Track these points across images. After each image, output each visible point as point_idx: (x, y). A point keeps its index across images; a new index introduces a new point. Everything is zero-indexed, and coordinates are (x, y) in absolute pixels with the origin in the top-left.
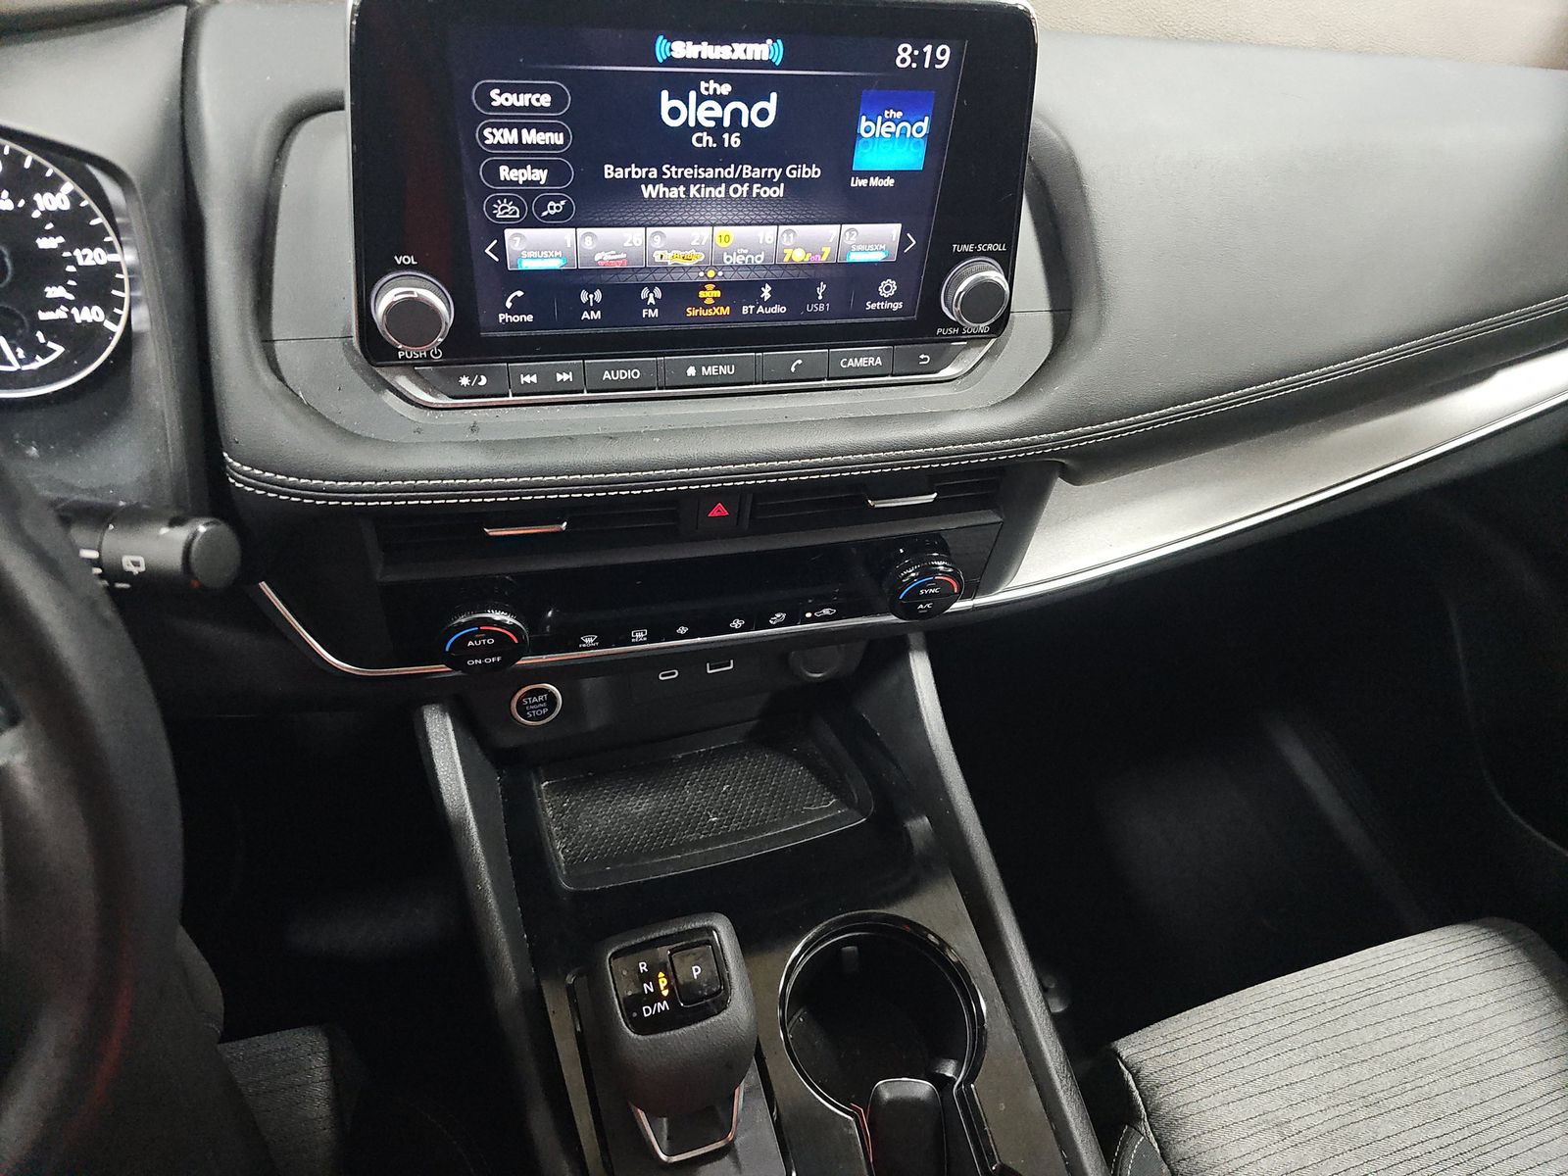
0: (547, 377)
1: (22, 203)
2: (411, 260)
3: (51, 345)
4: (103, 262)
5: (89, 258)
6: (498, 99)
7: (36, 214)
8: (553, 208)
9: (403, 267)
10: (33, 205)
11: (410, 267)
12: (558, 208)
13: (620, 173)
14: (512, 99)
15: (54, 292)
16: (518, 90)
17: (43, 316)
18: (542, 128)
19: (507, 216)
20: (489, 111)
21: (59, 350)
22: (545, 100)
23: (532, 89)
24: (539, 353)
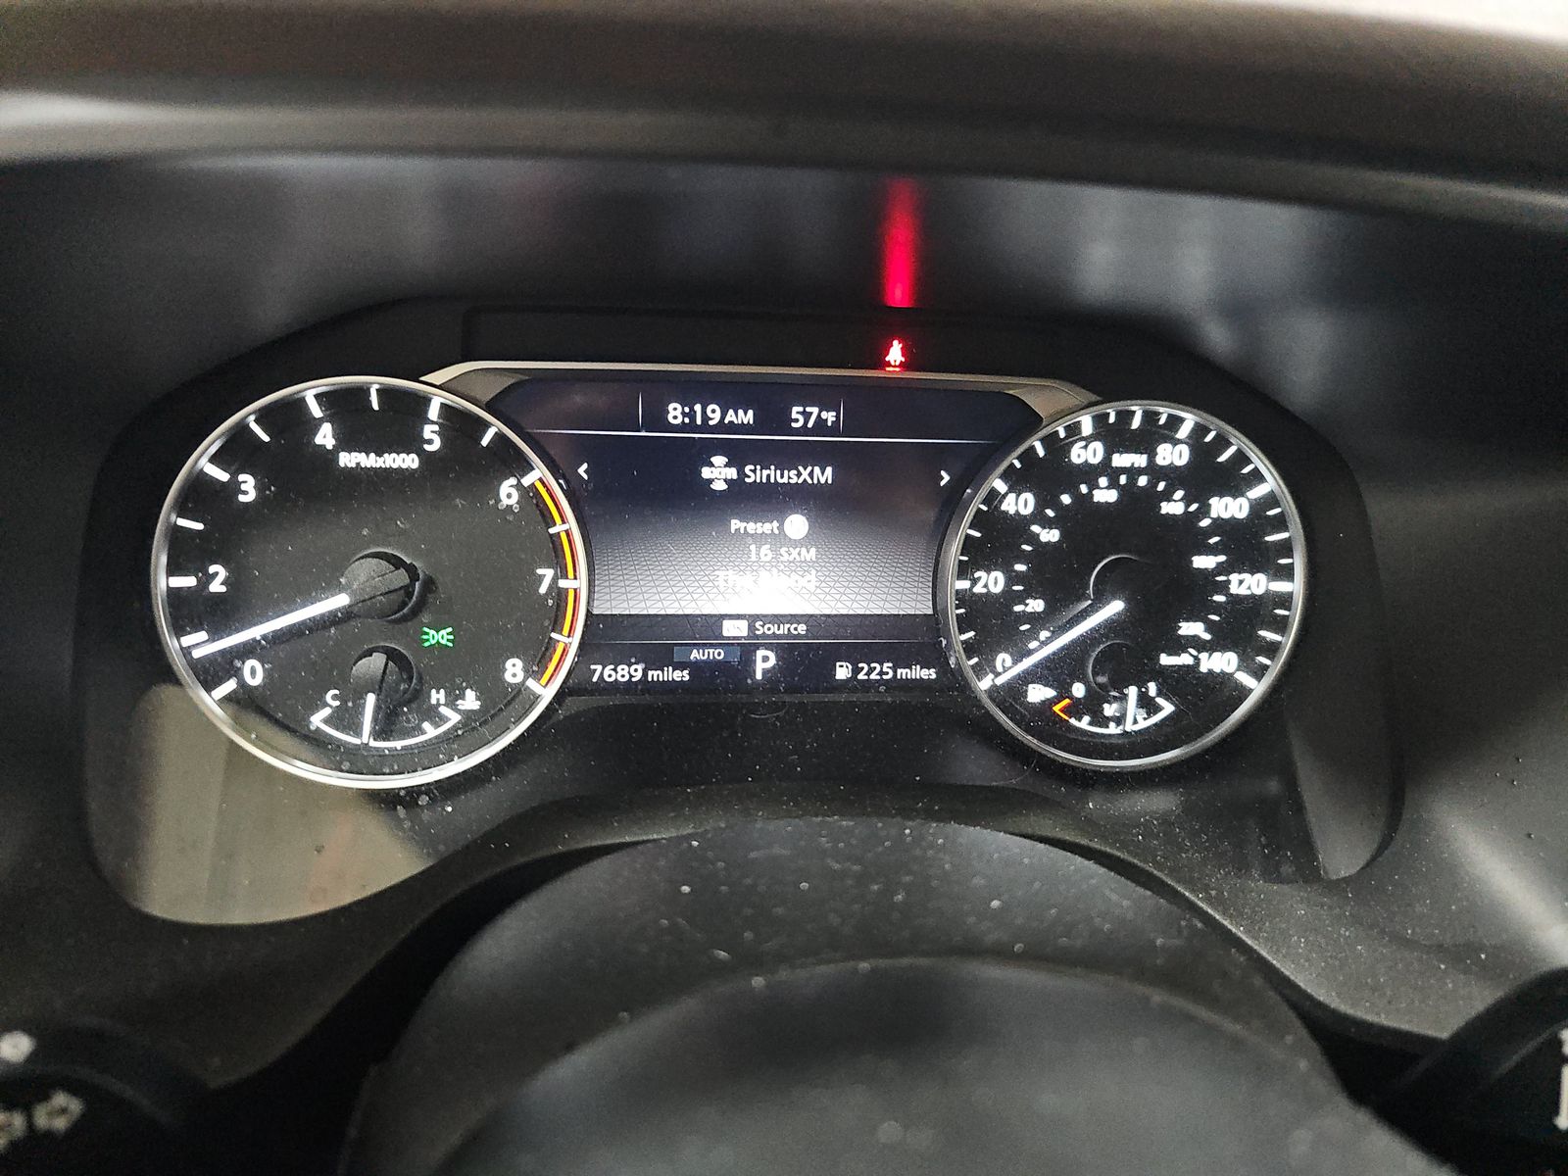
1: (1194, 507)
3: (1160, 701)
4: (1259, 591)
5: (1245, 585)
7: (1205, 523)
10: (1204, 511)
15: (1190, 628)
17: (1165, 660)
21: (1168, 708)
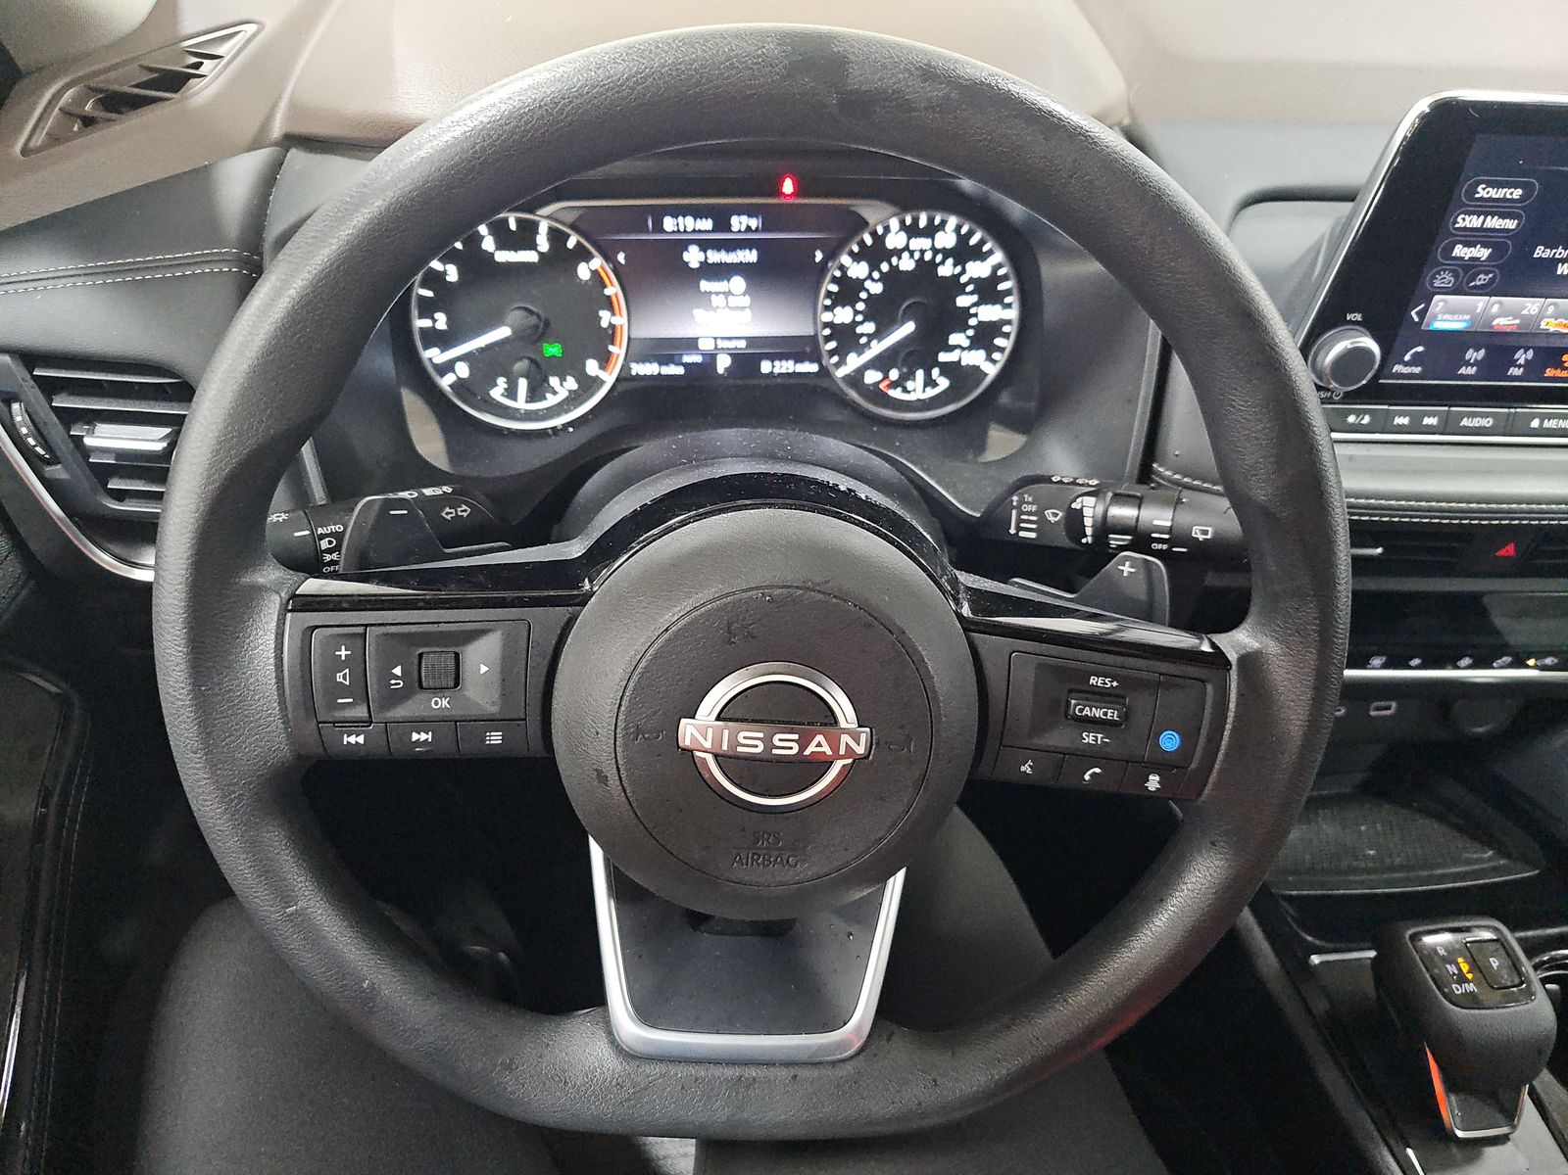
0: (1416, 419)
1: (957, 270)
2: (1358, 317)
3: (939, 381)
4: (995, 317)
6: (1483, 192)
7: (965, 278)
8: (1482, 279)
9: (1351, 322)
10: (963, 272)
11: (1357, 323)
12: (1485, 280)
13: (1548, 253)
14: (1493, 193)
15: (957, 338)
16: (1499, 185)
17: (943, 357)
18: (1503, 216)
19: (1442, 285)
20: (1470, 201)
21: (945, 383)
22: (1517, 193)
23: (1509, 185)
24: (1419, 399)
